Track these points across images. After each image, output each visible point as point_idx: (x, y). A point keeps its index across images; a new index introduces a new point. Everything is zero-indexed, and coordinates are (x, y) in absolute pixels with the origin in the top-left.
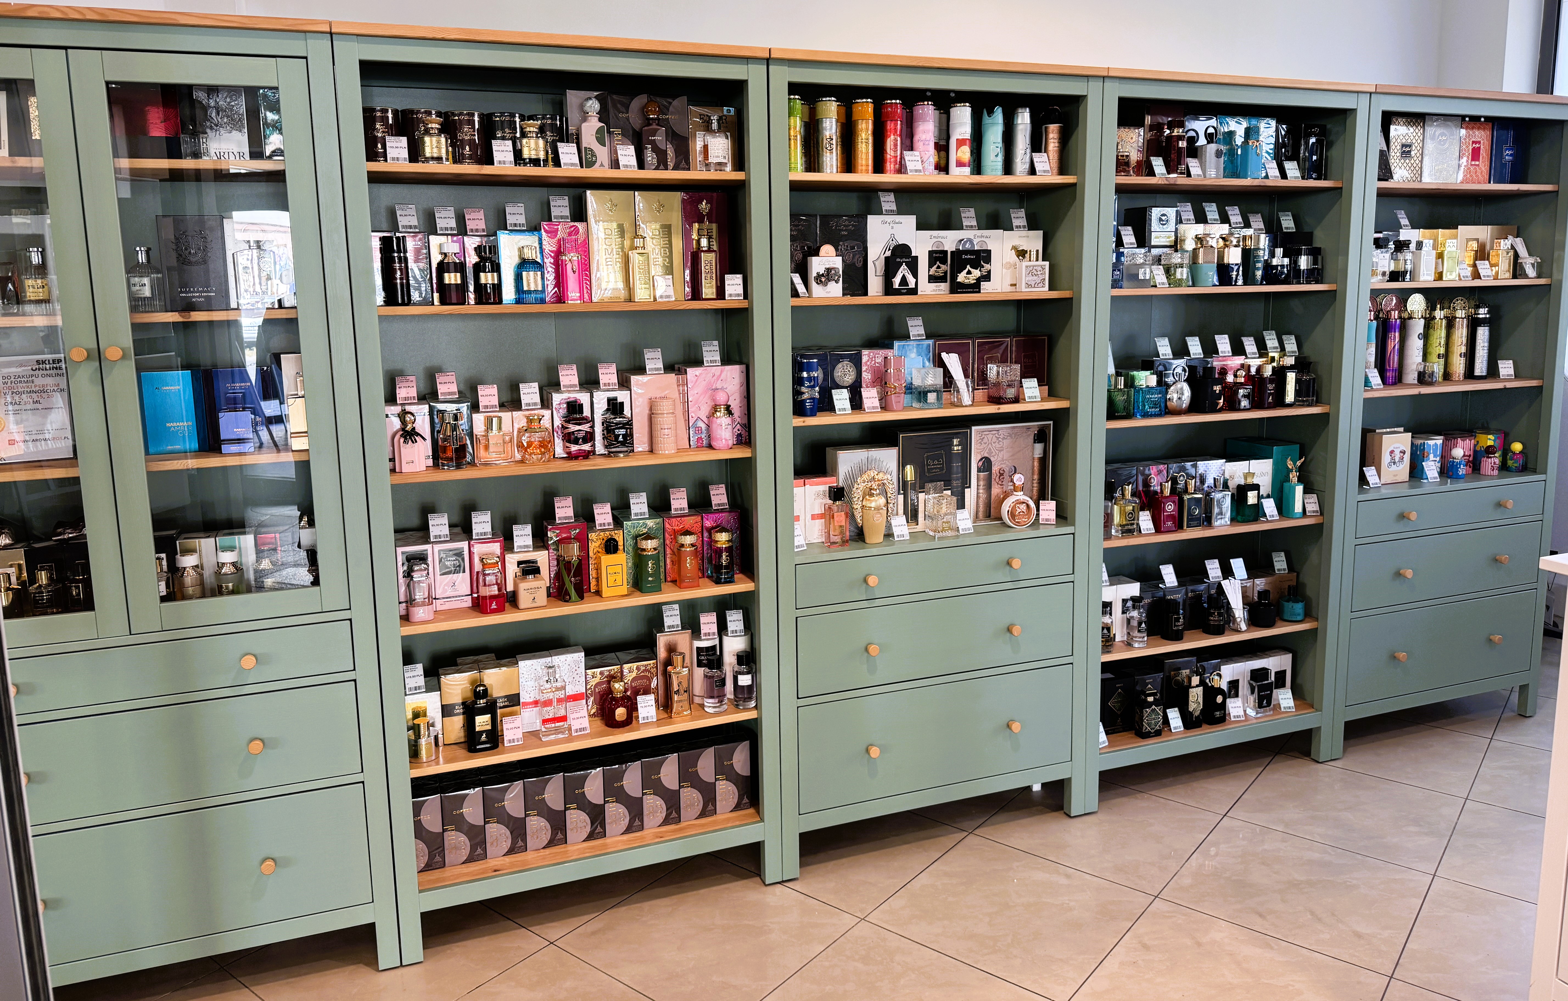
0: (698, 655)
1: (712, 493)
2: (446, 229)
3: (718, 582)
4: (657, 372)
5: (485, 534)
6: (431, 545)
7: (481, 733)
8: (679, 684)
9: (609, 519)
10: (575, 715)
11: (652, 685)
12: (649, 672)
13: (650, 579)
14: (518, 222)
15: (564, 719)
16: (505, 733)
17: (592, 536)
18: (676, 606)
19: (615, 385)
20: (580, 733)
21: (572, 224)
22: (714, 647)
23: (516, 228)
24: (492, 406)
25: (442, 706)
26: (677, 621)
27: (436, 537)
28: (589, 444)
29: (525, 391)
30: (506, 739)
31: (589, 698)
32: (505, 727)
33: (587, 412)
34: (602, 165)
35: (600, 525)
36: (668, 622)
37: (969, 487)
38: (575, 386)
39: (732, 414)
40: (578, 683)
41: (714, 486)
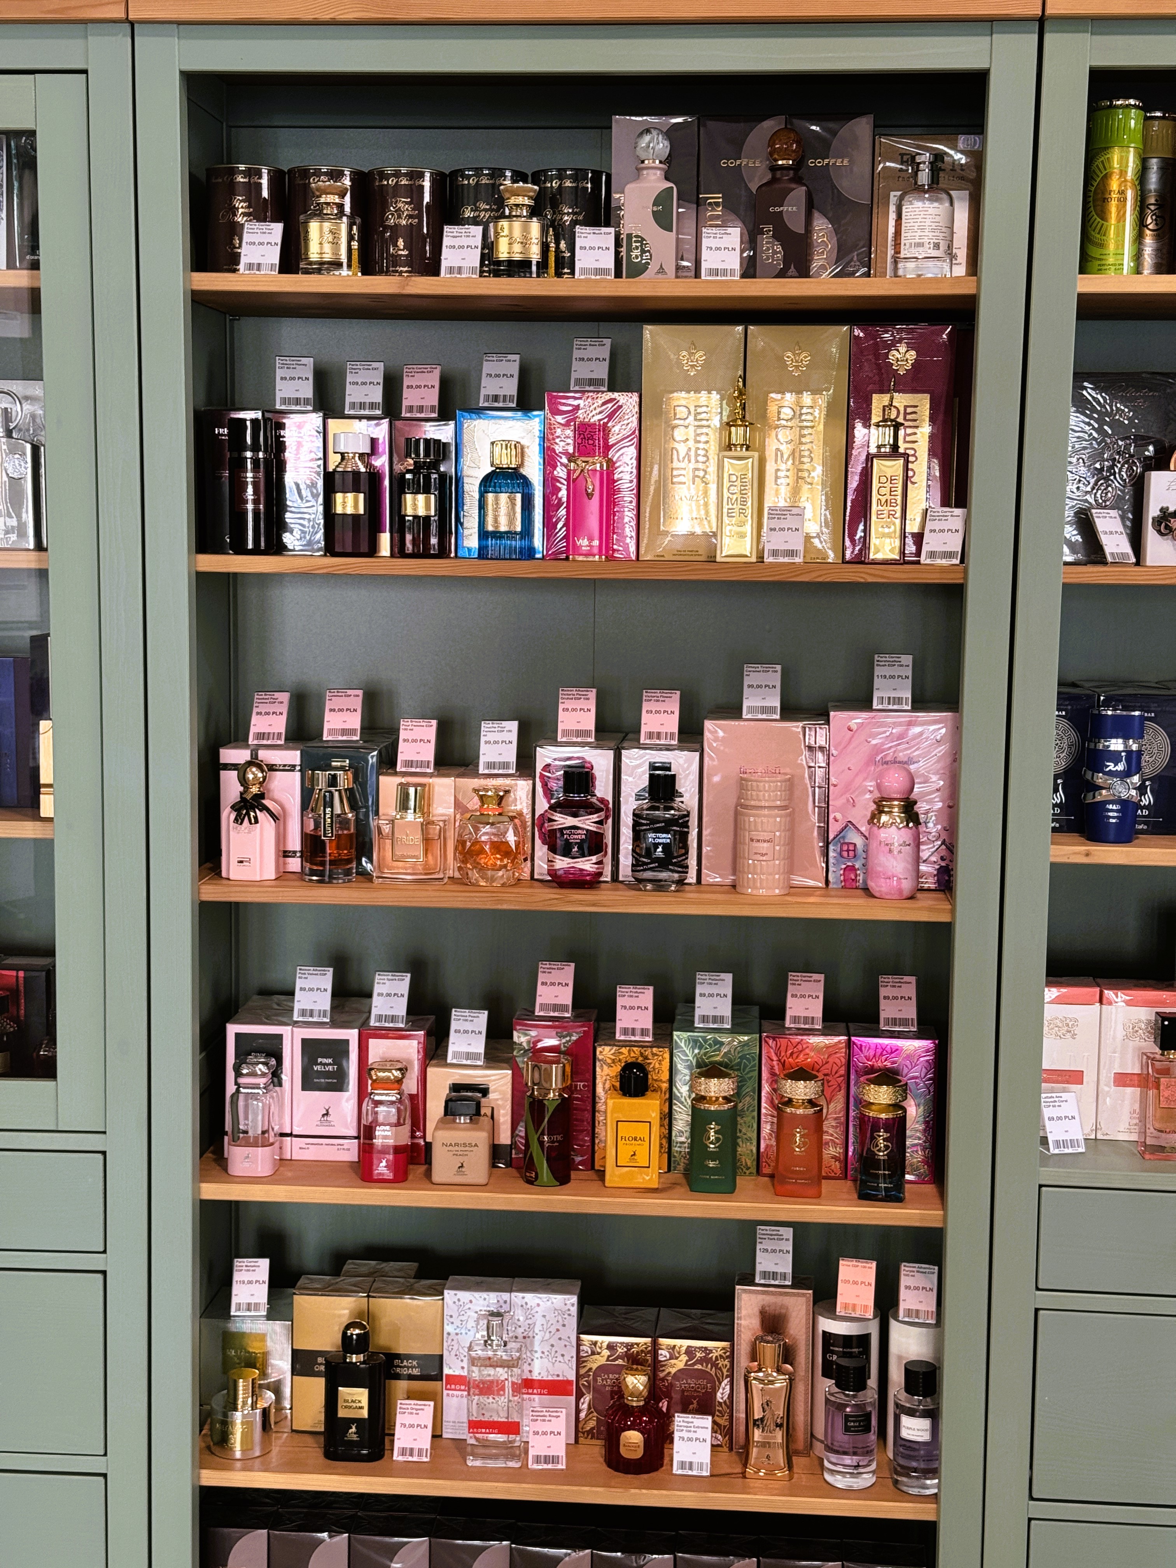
0: (826, 1350)
1: (883, 992)
2: (362, 406)
3: (866, 1195)
4: (764, 716)
5: (393, 1019)
6: (289, 1028)
7: (349, 1421)
8: (766, 1405)
9: (646, 1020)
10: (540, 1427)
11: (719, 1395)
12: (715, 1365)
13: (711, 1164)
14: (501, 393)
15: (512, 1428)
16: (399, 1432)
17: (605, 1052)
18: (788, 1233)
19: (672, 738)
20: (545, 1466)
21: (610, 395)
22: (864, 1340)
23: (496, 405)
24: (421, 764)
25: (293, 1350)
26: (784, 1265)
27: (303, 1013)
28: (594, 859)
29: (491, 737)
30: (397, 1445)
31: (583, 1394)
32: (400, 1419)
33: (603, 789)
34: (661, 270)
35: (625, 1031)
36: (765, 1262)
38: (586, 733)
39: (917, 823)
40: (560, 1358)
41: (890, 979)
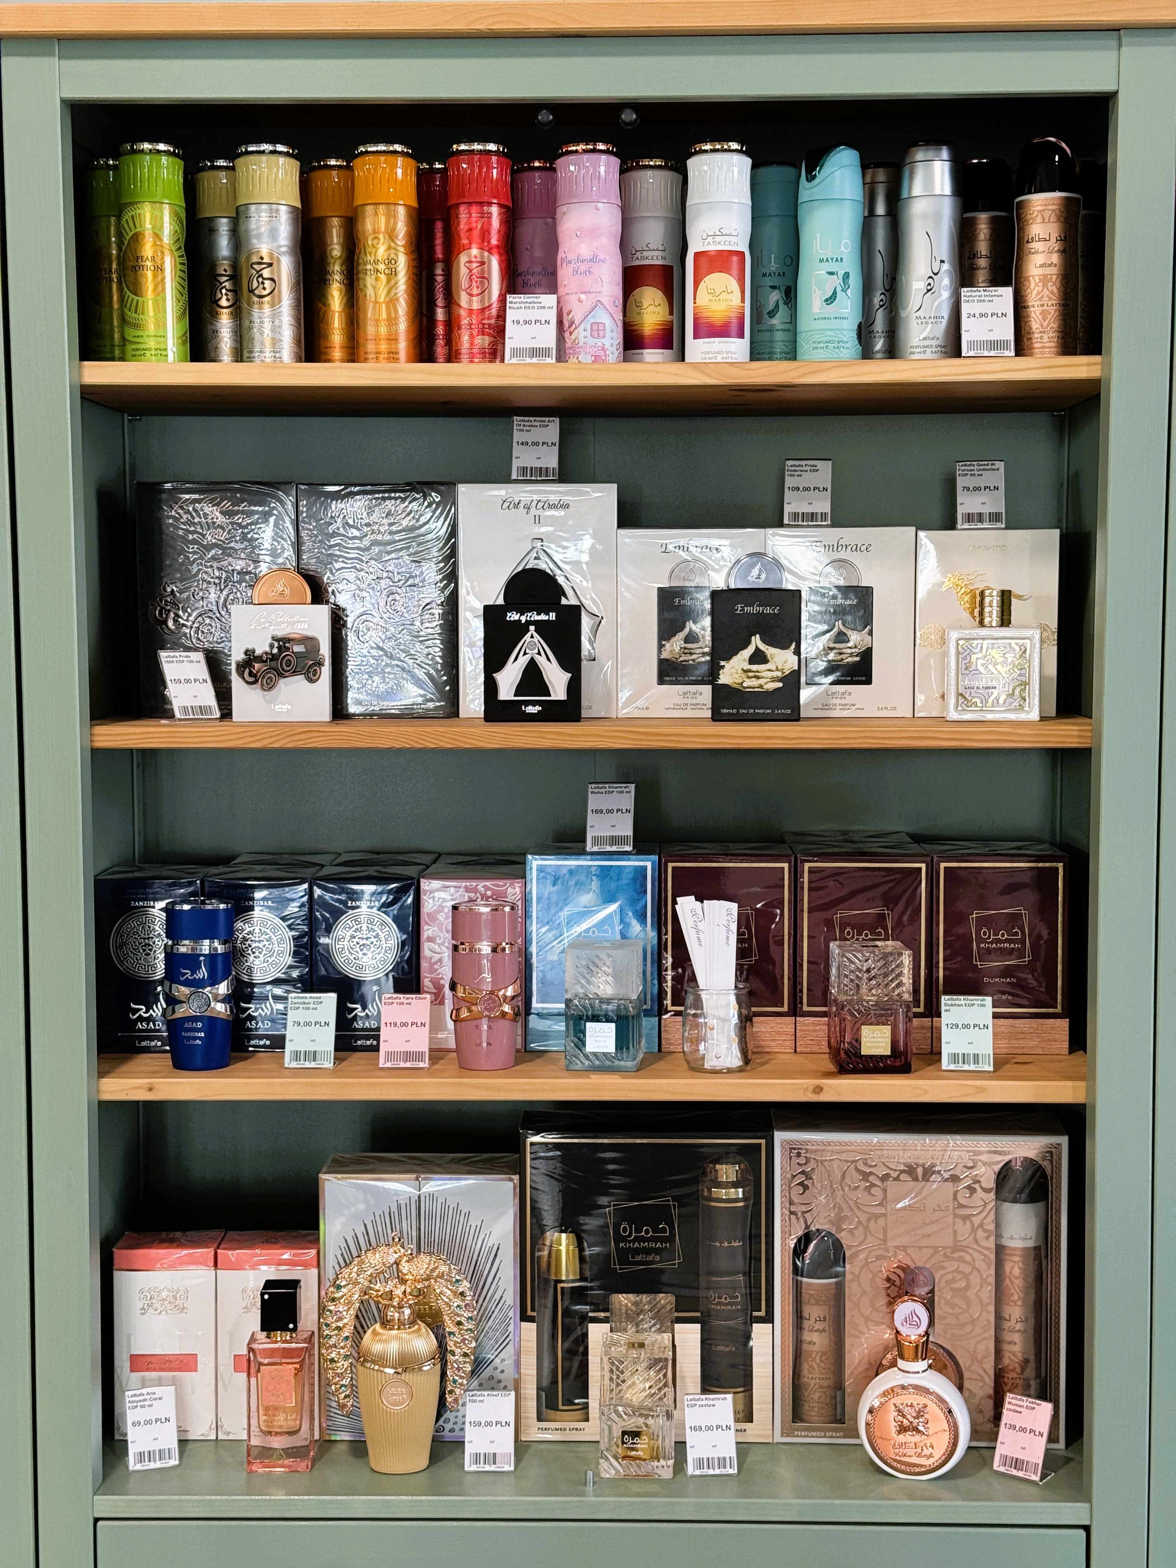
37: (769, 1319)
